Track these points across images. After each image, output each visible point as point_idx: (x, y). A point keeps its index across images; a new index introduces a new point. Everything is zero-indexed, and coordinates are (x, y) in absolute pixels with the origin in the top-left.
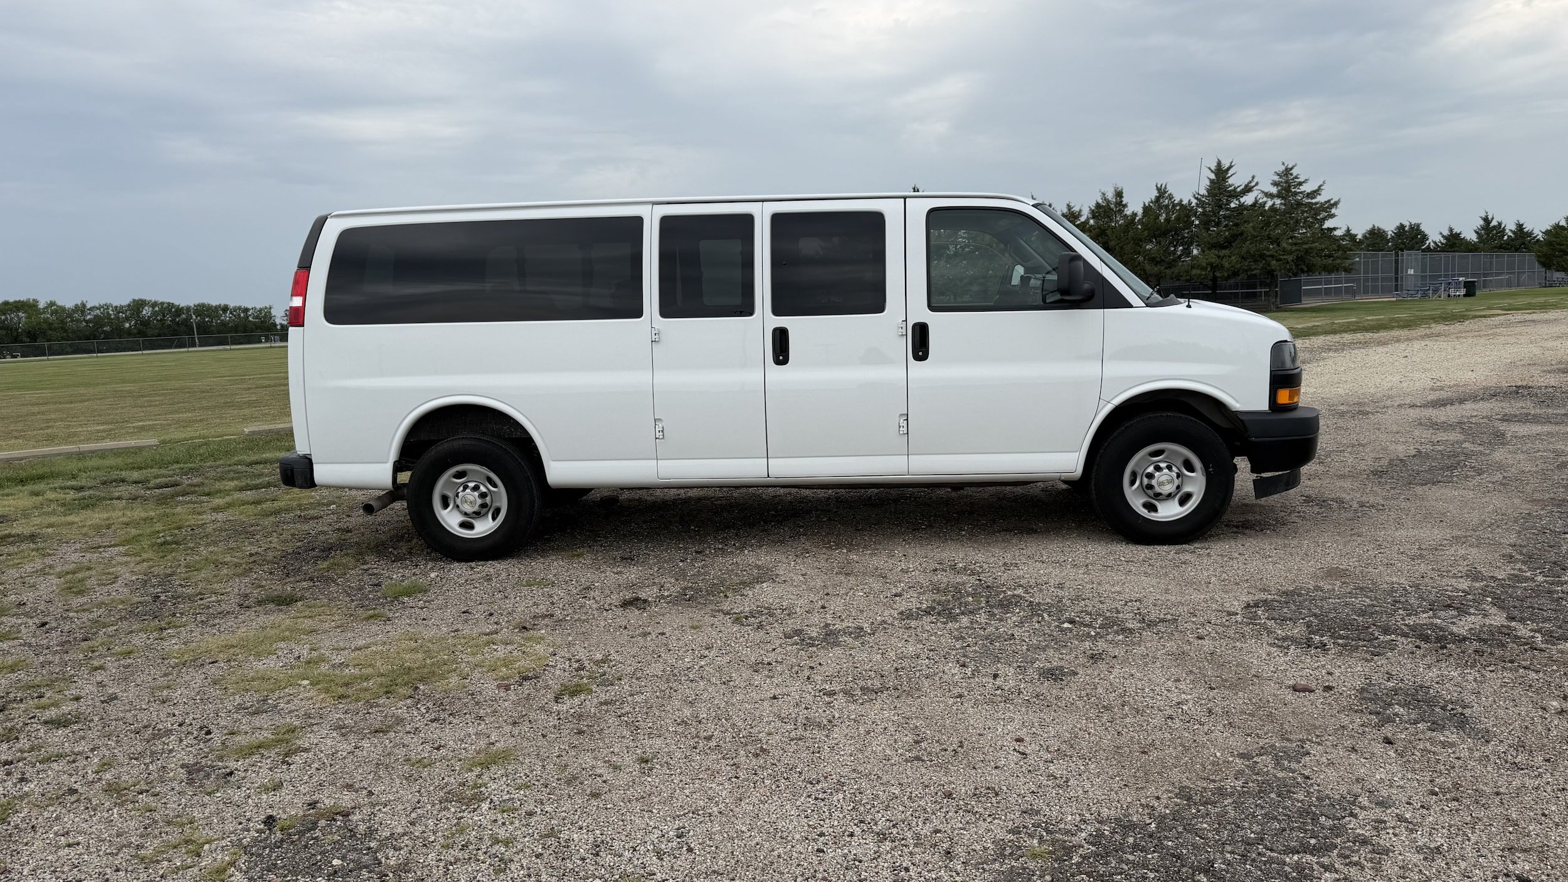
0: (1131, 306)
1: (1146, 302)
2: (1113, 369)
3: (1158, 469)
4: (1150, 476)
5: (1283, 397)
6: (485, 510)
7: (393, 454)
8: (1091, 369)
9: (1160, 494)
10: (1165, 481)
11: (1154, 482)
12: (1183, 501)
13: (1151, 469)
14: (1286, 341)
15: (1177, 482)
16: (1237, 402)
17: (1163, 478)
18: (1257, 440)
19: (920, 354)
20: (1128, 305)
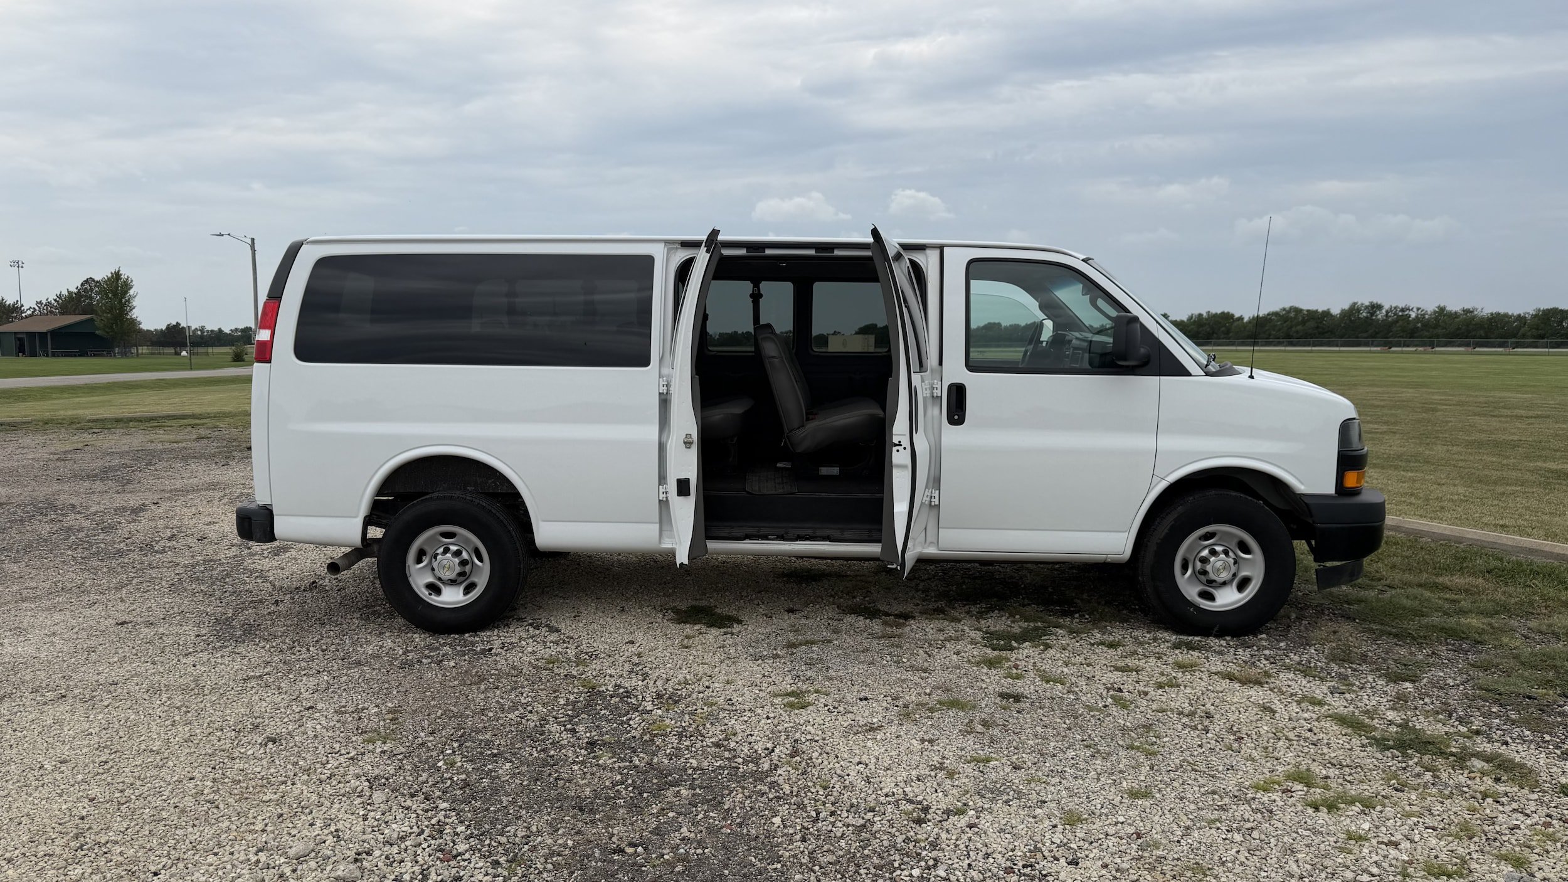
0: (1189, 375)
1: (1206, 370)
2: (1167, 443)
3: (1213, 553)
4: (1204, 560)
5: (1351, 480)
6: (462, 579)
7: (363, 510)
8: (1146, 442)
9: (1214, 581)
10: (1219, 565)
11: (1209, 568)
12: (1241, 587)
13: (1205, 553)
14: (1354, 419)
15: (1233, 569)
16: (1302, 483)
17: (1219, 564)
18: (1324, 526)
19: (956, 417)
20: (1185, 373)
